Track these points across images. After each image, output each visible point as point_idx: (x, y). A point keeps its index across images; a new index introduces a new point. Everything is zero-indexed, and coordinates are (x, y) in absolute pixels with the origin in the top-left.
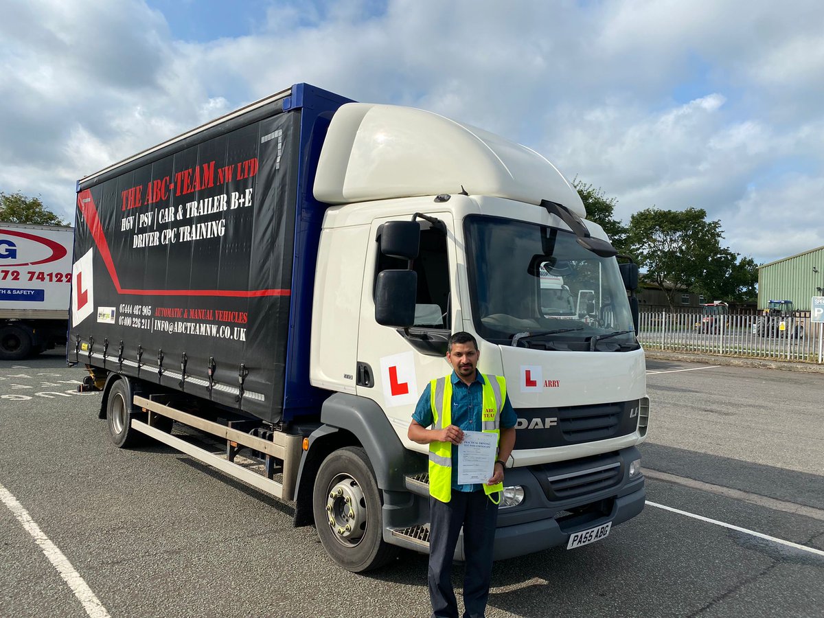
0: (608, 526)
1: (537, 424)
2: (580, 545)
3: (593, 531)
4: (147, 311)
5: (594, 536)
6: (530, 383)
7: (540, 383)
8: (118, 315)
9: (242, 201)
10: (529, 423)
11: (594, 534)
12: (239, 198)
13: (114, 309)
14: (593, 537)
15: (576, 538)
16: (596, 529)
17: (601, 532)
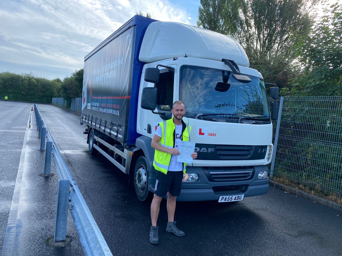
0: (242, 196)
1: (204, 150)
2: (225, 201)
4: (98, 104)
5: (233, 199)
6: (201, 134)
7: (206, 134)
8: (92, 106)
9: (120, 62)
10: (200, 150)
11: (233, 198)
13: (91, 104)
15: (223, 198)
16: (234, 197)
17: (238, 198)
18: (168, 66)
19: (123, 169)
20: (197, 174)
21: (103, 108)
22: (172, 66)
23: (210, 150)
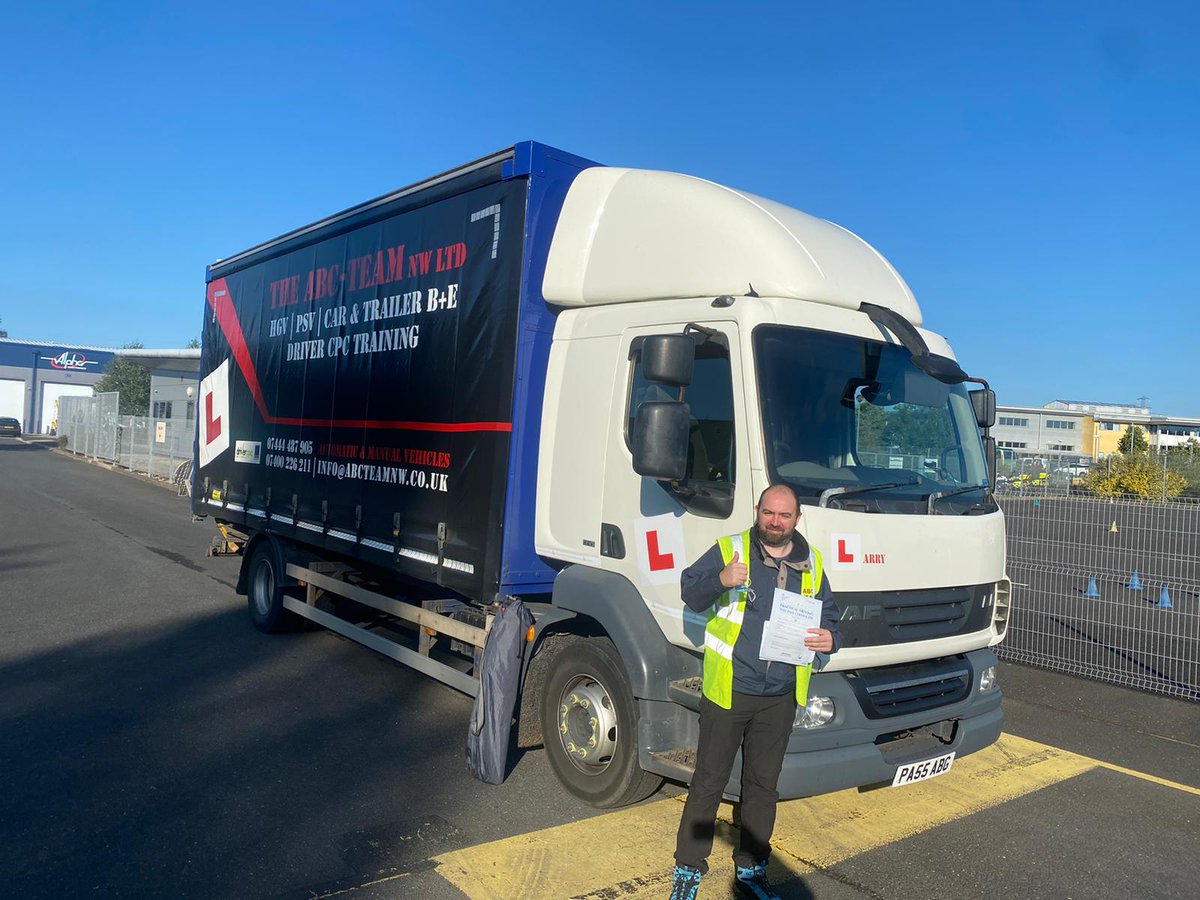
0: (949, 758)
1: (852, 614)
2: (909, 782)
3: (929, 764)
4: (306, 447)
6: (845, 558)
7: (858, 559)
8: (263, 452)
9: (443, 300)
11: (930, 768)
12: (439, 297)
13: (260, 443)
14: (929, 771)
15: (905, 773)
16: (932, 761)
20: (831, 699)
21: (343, 461)
22: (719, 327)
23: (868, 610)
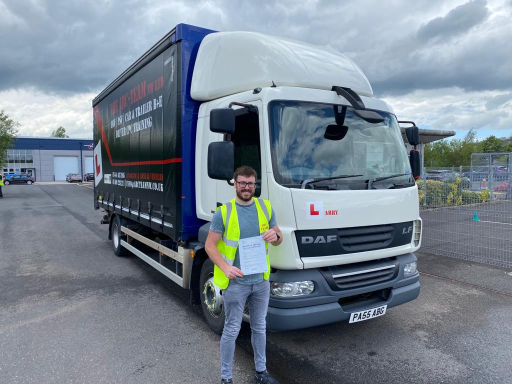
0: (383, 308)
1: (320, 240)
2: (359, 320)
3: (370, 311)
4: (123, 175)
6: (314, 213)
7: (321, 213)
8: (112, 178)
9: (158, 104)
10: (315, 240)
11: (372, 313)
12: (157, 102)
13: (110, 175)
14: (371, 315)
15: (356, 316)
16: (373, 310)
17: (378, 312)
18: (248, 103)
19: (179, 280)
20: (312, 281)
21: (133, 181)
22: (253, 104)
23: (330, 238)
